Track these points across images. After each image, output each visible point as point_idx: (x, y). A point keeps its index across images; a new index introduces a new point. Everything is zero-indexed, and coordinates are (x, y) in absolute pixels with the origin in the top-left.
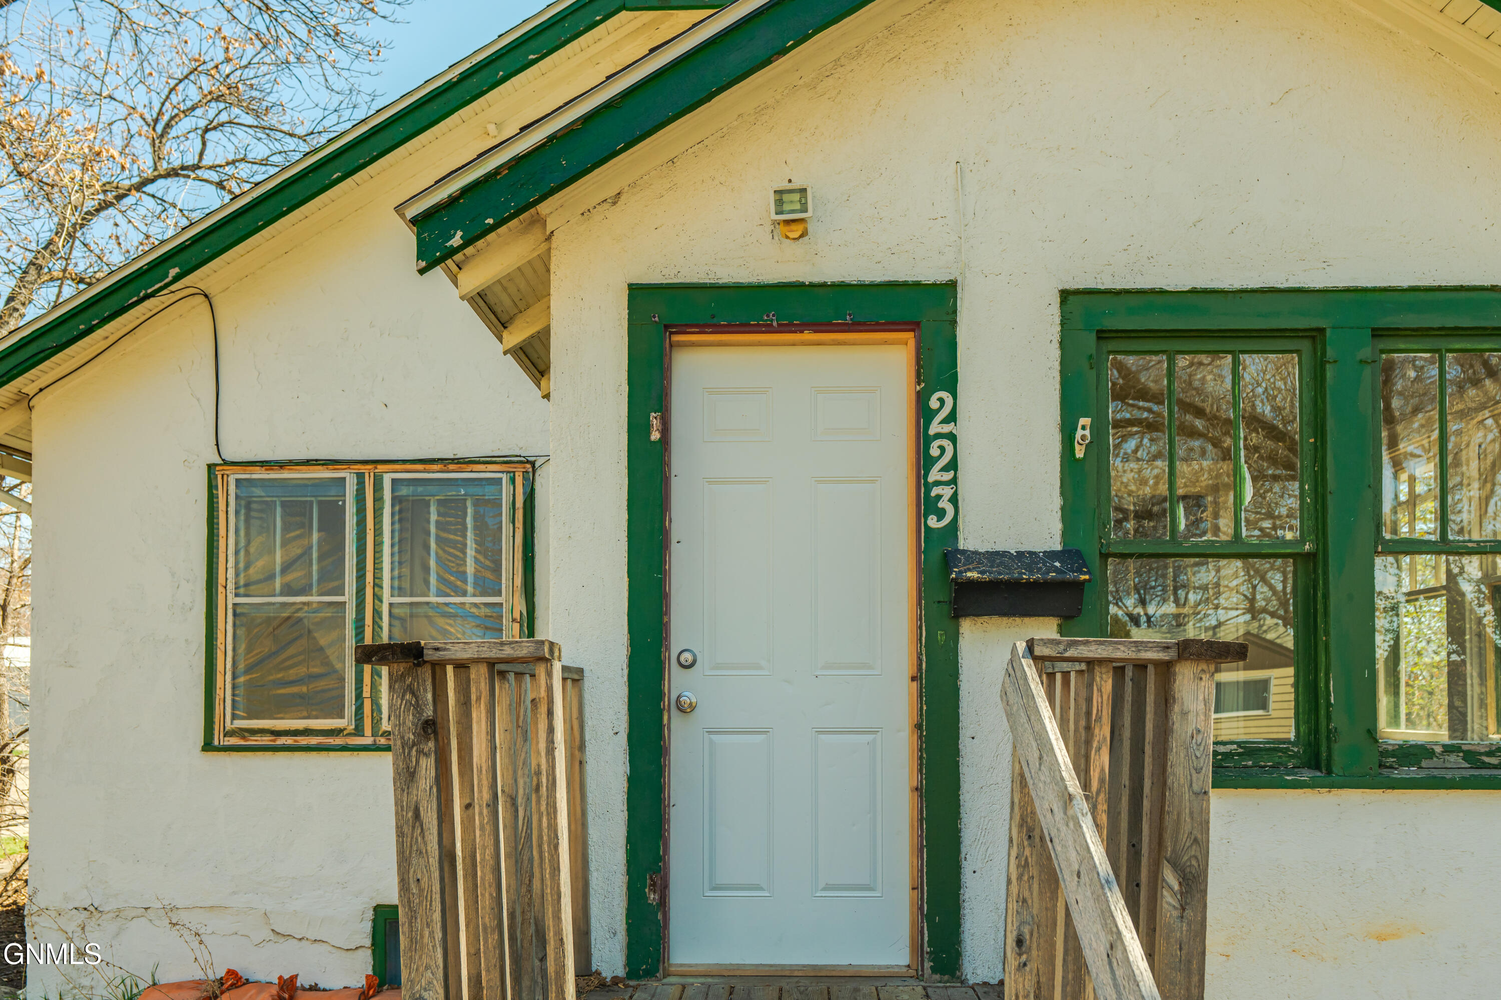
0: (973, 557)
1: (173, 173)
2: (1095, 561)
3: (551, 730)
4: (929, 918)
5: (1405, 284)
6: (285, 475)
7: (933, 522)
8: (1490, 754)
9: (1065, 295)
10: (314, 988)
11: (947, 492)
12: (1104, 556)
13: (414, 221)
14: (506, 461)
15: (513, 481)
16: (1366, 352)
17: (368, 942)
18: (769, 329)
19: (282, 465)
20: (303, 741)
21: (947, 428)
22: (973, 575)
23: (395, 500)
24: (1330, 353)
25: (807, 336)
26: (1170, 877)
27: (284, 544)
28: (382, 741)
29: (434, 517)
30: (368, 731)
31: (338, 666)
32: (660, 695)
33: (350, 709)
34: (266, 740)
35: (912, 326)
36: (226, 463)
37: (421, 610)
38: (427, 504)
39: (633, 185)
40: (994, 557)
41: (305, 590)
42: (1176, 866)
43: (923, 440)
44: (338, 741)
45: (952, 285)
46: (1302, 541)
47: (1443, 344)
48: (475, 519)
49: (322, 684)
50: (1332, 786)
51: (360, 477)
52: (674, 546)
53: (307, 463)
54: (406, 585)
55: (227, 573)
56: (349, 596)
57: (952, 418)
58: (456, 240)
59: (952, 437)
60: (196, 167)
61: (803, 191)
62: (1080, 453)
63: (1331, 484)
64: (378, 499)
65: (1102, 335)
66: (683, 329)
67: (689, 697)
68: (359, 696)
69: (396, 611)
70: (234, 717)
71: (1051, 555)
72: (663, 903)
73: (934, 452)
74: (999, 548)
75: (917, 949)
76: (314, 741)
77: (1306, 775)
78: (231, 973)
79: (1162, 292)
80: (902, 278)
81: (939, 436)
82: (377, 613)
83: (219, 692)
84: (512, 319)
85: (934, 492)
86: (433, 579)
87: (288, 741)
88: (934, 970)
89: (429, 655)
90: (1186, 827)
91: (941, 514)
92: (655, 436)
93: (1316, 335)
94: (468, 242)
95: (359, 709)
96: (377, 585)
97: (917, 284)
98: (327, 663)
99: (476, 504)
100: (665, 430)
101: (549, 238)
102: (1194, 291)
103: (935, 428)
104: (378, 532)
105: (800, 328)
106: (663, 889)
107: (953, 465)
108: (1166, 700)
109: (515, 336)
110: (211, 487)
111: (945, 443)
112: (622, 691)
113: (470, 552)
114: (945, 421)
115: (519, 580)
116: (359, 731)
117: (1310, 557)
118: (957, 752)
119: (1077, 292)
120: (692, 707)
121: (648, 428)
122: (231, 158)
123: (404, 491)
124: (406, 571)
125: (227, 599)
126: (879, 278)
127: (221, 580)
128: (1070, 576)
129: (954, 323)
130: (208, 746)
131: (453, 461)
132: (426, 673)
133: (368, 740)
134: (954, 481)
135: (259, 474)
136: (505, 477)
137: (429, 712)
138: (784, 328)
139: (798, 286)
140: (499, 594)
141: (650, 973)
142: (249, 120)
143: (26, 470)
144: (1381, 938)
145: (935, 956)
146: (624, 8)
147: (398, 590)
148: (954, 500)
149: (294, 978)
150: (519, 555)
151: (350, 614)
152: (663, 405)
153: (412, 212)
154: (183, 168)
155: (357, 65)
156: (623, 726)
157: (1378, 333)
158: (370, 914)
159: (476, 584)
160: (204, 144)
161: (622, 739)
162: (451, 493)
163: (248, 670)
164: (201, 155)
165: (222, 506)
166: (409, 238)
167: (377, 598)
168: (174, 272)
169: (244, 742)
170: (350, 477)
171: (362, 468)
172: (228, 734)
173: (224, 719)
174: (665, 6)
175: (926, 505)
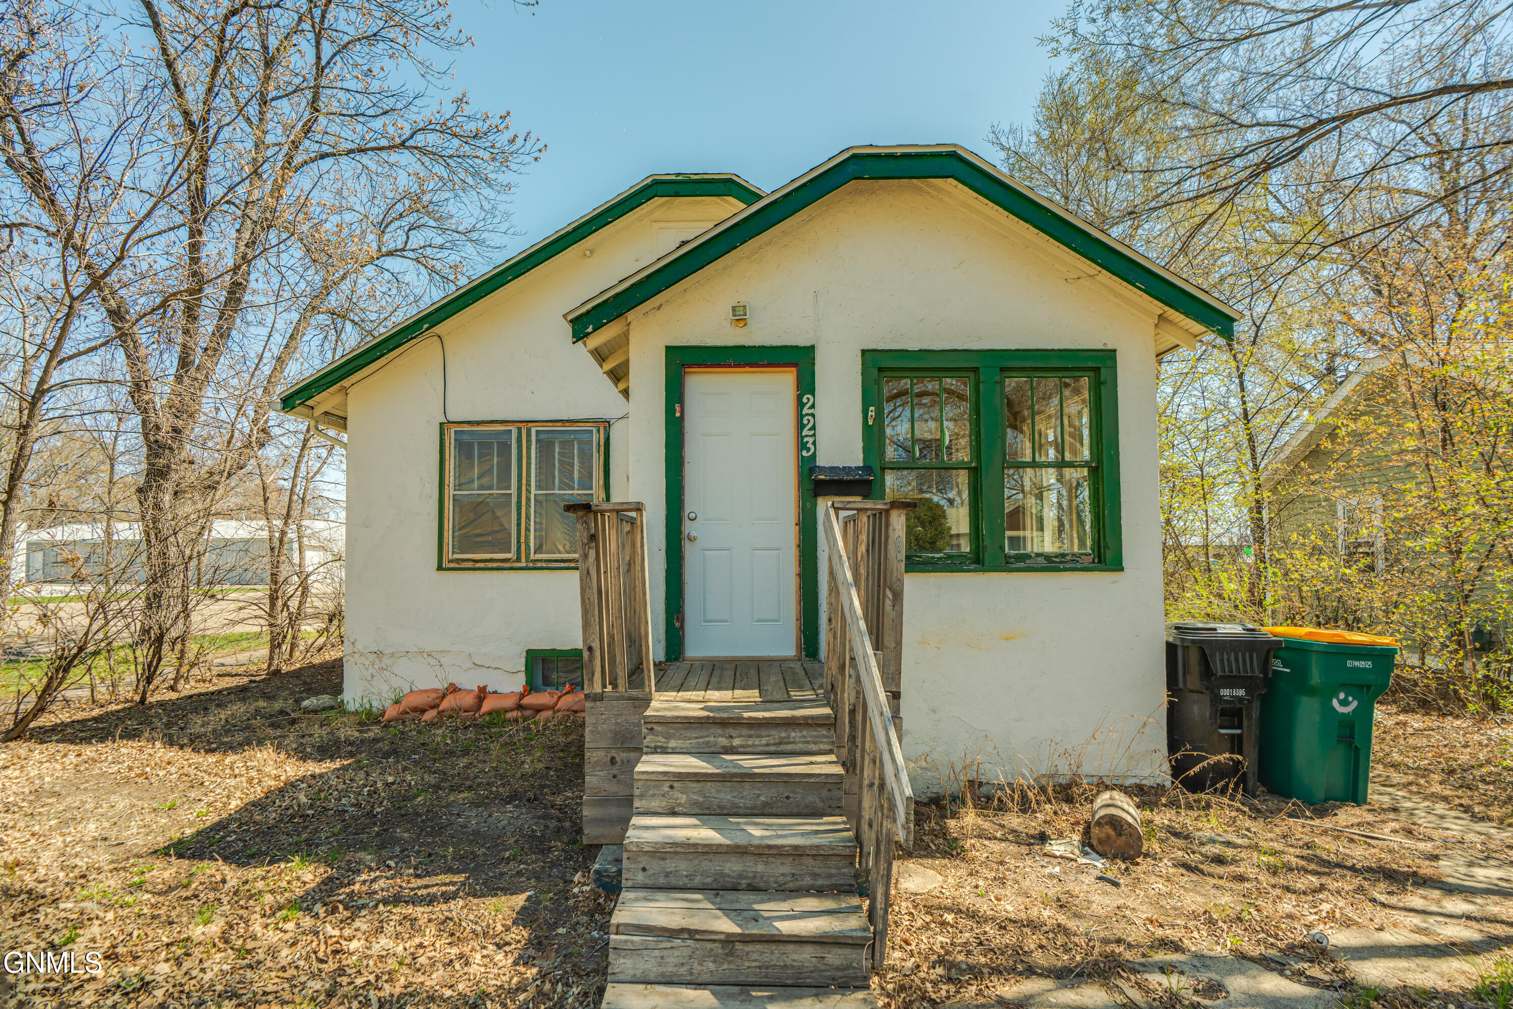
0: (822, 469)
1: (390, 254)
2: (877, 470)
3: (642, 538)
4: (804, 632)
5: (1014, 348)
6: (480, 428)
7: (804, 453)
8: (1056, 557)
9: (864, 352)
10: (495, 692)
11: (811, 440)
12: (883, 469)
13: (571, 321)
14: (595, 421)
15: (599, 431)
16: (997, 378)
17: (523, 669)
18: (730, 366)
19: (478, 423)
20: (490, 565)
21: (811, 411)
22: (822, 477)
23: (538, 441)
24: (982, 378)
25: (747, 369)
26: (889, 594)
27: (480, 463)
28: (531, 565)
29: (557, 450)
30: (523, 559)
31: (507, 526)
32: (680, 532)
33: (514, 548)
34: (470, 565)
35: (795, 365)
36: (449, 422)
37: (552, 498)
38: (554, 443)
39: (667, 301)
40: (833, 469)
41: (490, 488)
42: (891, 589)
43: (800, 417)
44: (508, 565)
45: (812, 347)
46: (971, 462)
47: (1032, 374)
48: (579, 450)
49: (499, 536)
50: (984, 571)
51: (519, 430)
52: (686, 465)
53: (492, 422)
54: (543, 484)
55: (450, 478)
56: (513, 491)
57: (813, 406)
58: (590, 329)
59: (813, 415)
60: (403, 250)
61: (745, 307)
62: (870, 423)
63: (983, 437)
64: (529, 441)
65: (880, 370)
66: (690, 366)
67: (693, 534)
68: (519, 542)
69: (538, 498)
70: (453, 553)
71: (858, 468)
72: (682, 627)
73: (805, 422)
74: (835, 465)
75: (799, 648)
76: (495, 565)
77: (972, 567)
78: (452, 684)
79: (907, 351)
80: (790, 344)
81: (807, 415)
82: (528, 499)
83: (446, 540)
84: (607, 357)
85: (805, 440)
86: (557, 482)
87: (482, 565)
88: (806, 656)
89: (593, 508)
90: (895, 574)
91: (808, 450)
92: (678, 414)
93: (975, 370)
94: (595, 330)
95: (519, 548)
96: (528, 484)
97: (797, 347)
98: (501, 525)
99: (579, 444)
100: (682, 412)
101: (629, 325)
102: (921, 351)
103: (805, 411)
104: (529, 458)
105: (744, 366)
106: (682, 620)
107: (813, 428)
108: (888, 524)
109: (608, 366)
110: (442, 434)
111: (810, 418)
112: (663, 531)
113: (576, 468)
114: (810, 408)
115: (601, 482)
116: (518, 559)
117: (975, 469)
118: (816, 558)
119: (869, 351)
120: (695, 538)
121: (674, 411)
122: (422, 244)
123: (542, 437)
124: (543, 477)
125: (450, 492)
126: (779, 344)
127: (447, 482)
128: (866, 477)
129: (814, 364)
130: (440, 568)
131: (568, 421)
132: (592, 515)
133: (523, 564)
134: (814, 435)
135: (467, 428)
136: (594, 430)
137: (593, 531)
138: (736, 366)
139: (743, 347)
140: (591, 488)
141: (676, 659)
142: (432, 223)
143: (344, 427)
144: (1007, 639)
145: (806, 650)
146: (656, 196)
147: (539, 487)
148: (814, 443)
149: (485, 687)
150: (602, 469)
151: (514, 500)
152: (681, 401)
153: (570, 317)
154: (397, 250)
155: (500, 198)
156: (663, 546)
157: (1002, 369)
158: (524, 654)
159: (579, 484)
160: (408, 237)
161: (663, 553)
162: (567, 437)
163: (460, 529)
164: (406, 243)
165: (447, 444)
166: (569, 329)
167: (529, 491)
168: (426, 326)
169: (459, 567)
170: (514, 429)
171: (520, 425)
172: (450, 561)
173: (449, 554)
174: (677, 195)
175: (802, 445)
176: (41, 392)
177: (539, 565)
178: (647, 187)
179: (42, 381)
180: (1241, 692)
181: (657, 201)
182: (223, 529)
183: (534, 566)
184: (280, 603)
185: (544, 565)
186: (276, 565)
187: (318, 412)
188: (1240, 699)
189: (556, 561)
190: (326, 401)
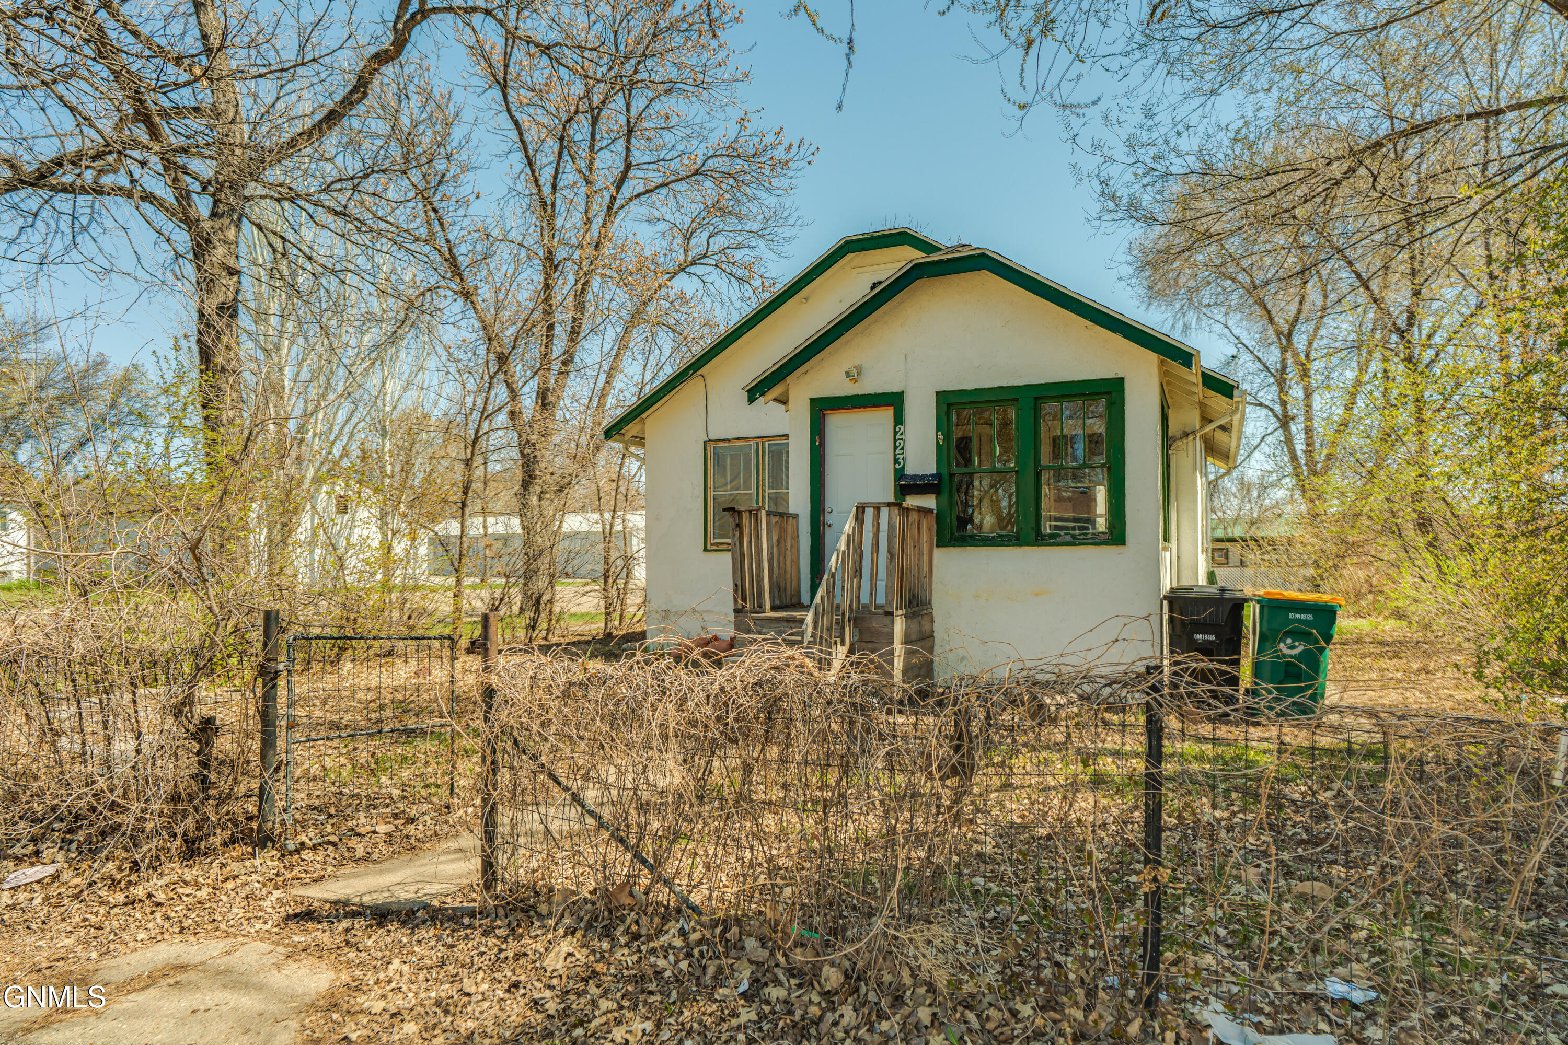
0: (910, 477)
2: (946, 476)
6: (731, 444)
8: (1080, 536)
9: (937, 393)
12: (952, 475)
19: (729, 440)
22: (909, 482)
25: (862, 410)
27: (730, 471)
32: (820, 521)
34: (725, 547)
35: (892, 406)
36: (710, 440)
40: (915, 476)
41: (738, 489)
45: (903, 393)
46: (1015, 467)
51: (757, 443)
52: (826, 476)
53: (738, 439)
54: (774, 485)
55: (711, 483)
56: (753, 491)
62: (941, 443)
64: (763, 452)
65: (948, 405)
66: (828, 409)
69: (770, 495)
70: (714, 538)
71: (933, 475)
74: (917, 474)
78: (713, 635)
79: (966, 390)
80: (888, 391)
82: (763, 496)
83: (709, 529)
96: (763, 485)
97: (892, 392)
100: (822, 441)
101: (788, 385)
104: (764, 465)
105: (859, 408)
110: (705, 450)
112: (809, 520)
119: (940, 392)
121: (816, 441)
125: (711, 493)
126: (882, 392)
127: (709, 486)
128: (939, 482)
129: (904, 404)
130: (705, 550)
134: (904, 453)
135: (722, 444)
139: (858, 395)
143: (643, 446)
144: (1037, 595)
146: (849, 252)
148: (904, 459)
151: (754, 497)
152: (821, 434)
156: (809, 530)
161: (809, 535)
163: (718, 521)
165: (709, 457)
167: (763, 490)
168: (691, 372)
169: (717, 548)
170: (753, 443)
171: (758, 440)
172: (712, 544)
173: (711, 539)
174: (864, 249)
175: (896, 461)
176: (477, 438)
178: (841, 247)
179: (477, 431)
180: (1212, 637)
181: (849, 256)
182: (574, 523)
184: (610, 580)
186: (607, 550)
187: (628, 437)
188: (1211, 642)
190: (632, 429)
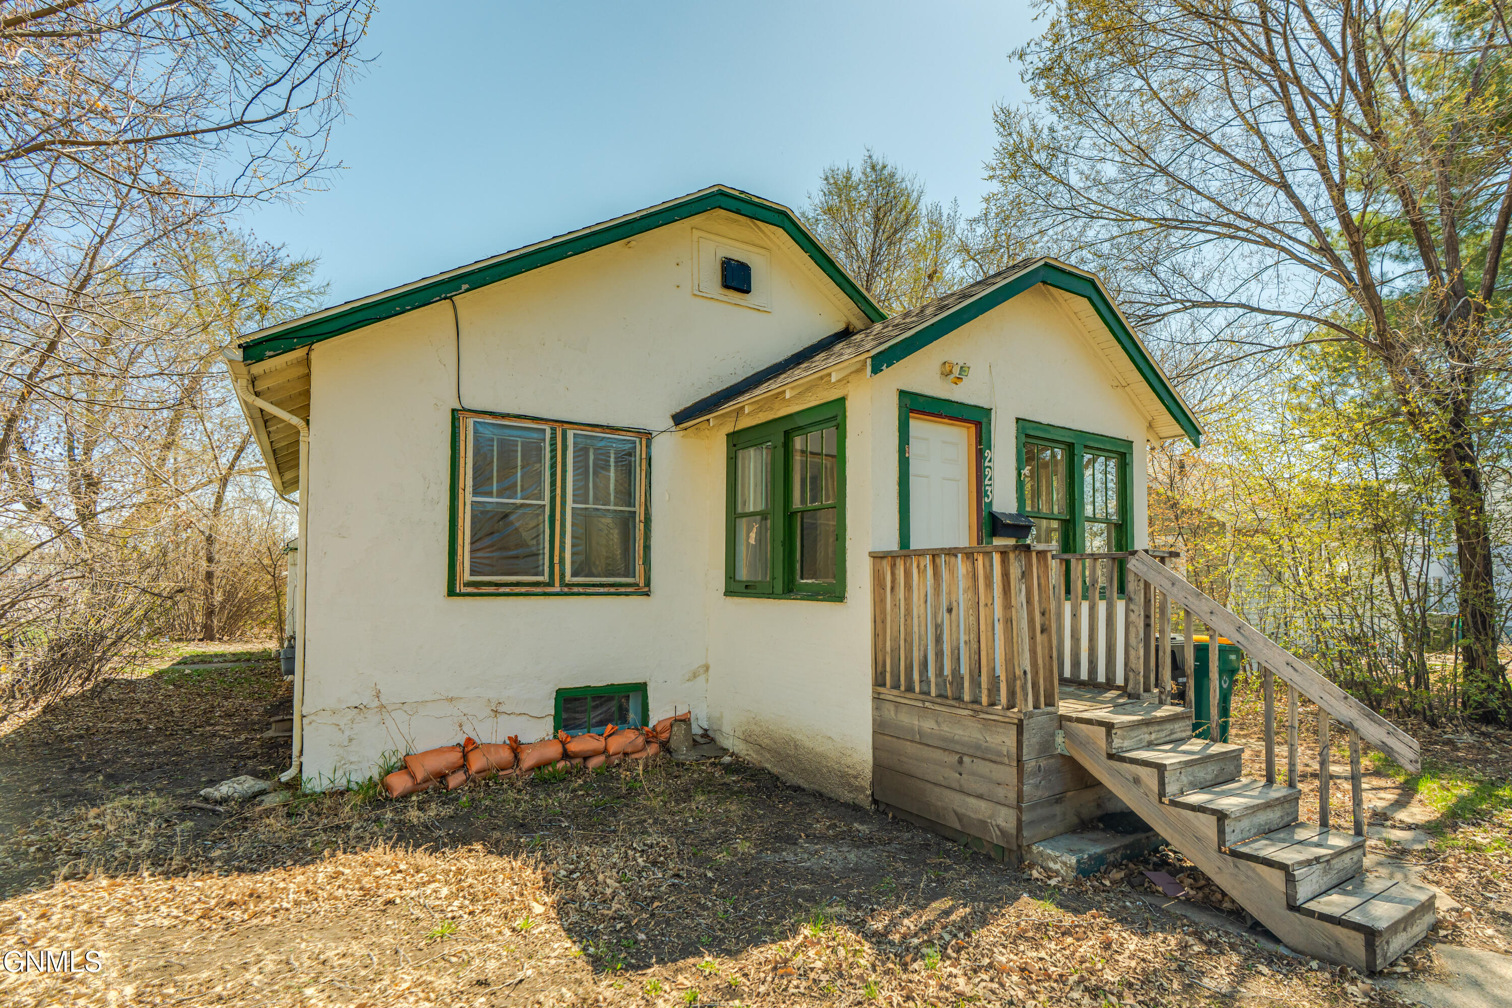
6: (503, 422)
7: (986, 500)
11: (990, 489)
14: (637, 431)
15: (640, 443)
17: (552, 712)
19: (503, 416)
20: (516, 589)
23: (576, 447)
28: (566, 590)
29: (592, 458)
30: (557, 583)
33: (546, 569)
34: (491, 589)
36: (464, 410)
38: (589, 451)
41: (513, 496)
43: (982, 468)
44: (538, 590)
46: (1067, 515)
47: (1094, 452)
51: (553, 430)
53: (518, 417)
54: (581, 497)
55: (467, 480)
56: (547, 502)
58: (884, 367)
59: (991, 468)
62: (1022, 478)
64: (565, 445)
68: (552, 562)
69: (575, 513)
70: (470, 574)
73: (986, 473)
76: (523, 590)
80: (978, 404)
81: (987, 467)
82: (564, 512)
83: (460, 557)
85: (987, 488)
86: (591, 495)
87: (506, 589)
91: (988, 497)
92: (907, 455)
95: (552, 570)
96: (564, 496)
97: (982, 408)
103: (986, 464)
104: (565, 464)
105: (946, 417)
107: (991, 479)
110: (455, 424)
111: (989, 470)
114: (989, 462)
115: (642, 499)
116: (551, 584)
119: (1021, 419)
121: (905, 451)
123: (581, 442)
124: (581, 488)
125: (465, 497)
126: (972, 403)
127: (461, 485)
130: (452, 593)
131: (608, 427)
133: (557, 589)
134: (991, 485)
135: (489, 420)
136: (635, 440)
139: (950, 401)
140: (632, 505)
146: (719, 207)
147: (577, 500)
150: (643, 485)
151: (547, 512)
158: (554, 694)
162: (603, 445)
165: (462, 437)
167: (564, 504)
168: (465, 287)
169: (477, 590)
170: (546, 429)
171: (556, 425)
172: (468, 584)
173: (464, 575)
174: (738, 212)
175: (984, 493)
177: (575, 590)
178: (712, 195)
183: (569, 590)
185: (581, 590)
189: (594, 585)
